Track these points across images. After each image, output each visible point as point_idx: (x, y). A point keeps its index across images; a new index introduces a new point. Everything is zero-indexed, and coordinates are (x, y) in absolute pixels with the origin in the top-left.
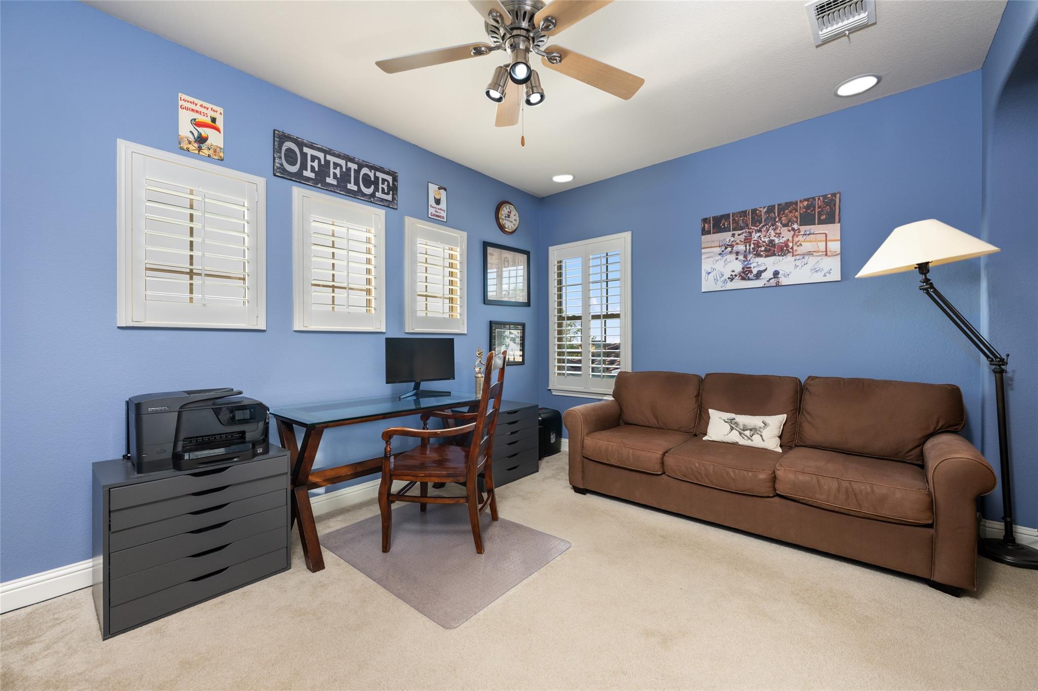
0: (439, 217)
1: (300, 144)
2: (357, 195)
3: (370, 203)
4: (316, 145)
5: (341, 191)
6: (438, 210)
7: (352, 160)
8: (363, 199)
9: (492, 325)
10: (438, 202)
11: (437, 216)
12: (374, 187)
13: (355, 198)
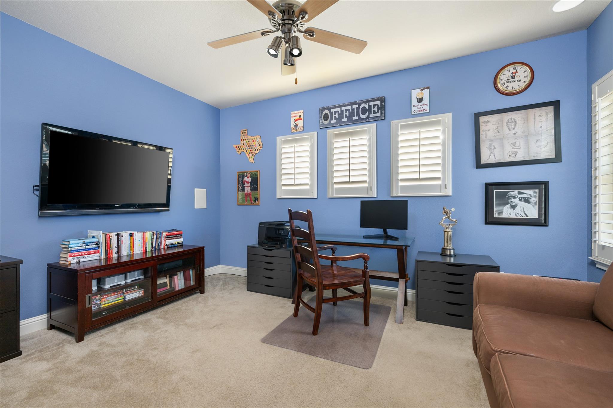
0: (421, 111)
1: (329, 109)
2: (358, 122)
3: (367, 123)
4: (337, 106)
5: (349, 123)
6: (420, 107)
7: (354, 103)
8: (362, 122)
9: (489, 187)
10: (420, 100)
11: (419, 111)
12: (368, 112)
13: (357, 123)
